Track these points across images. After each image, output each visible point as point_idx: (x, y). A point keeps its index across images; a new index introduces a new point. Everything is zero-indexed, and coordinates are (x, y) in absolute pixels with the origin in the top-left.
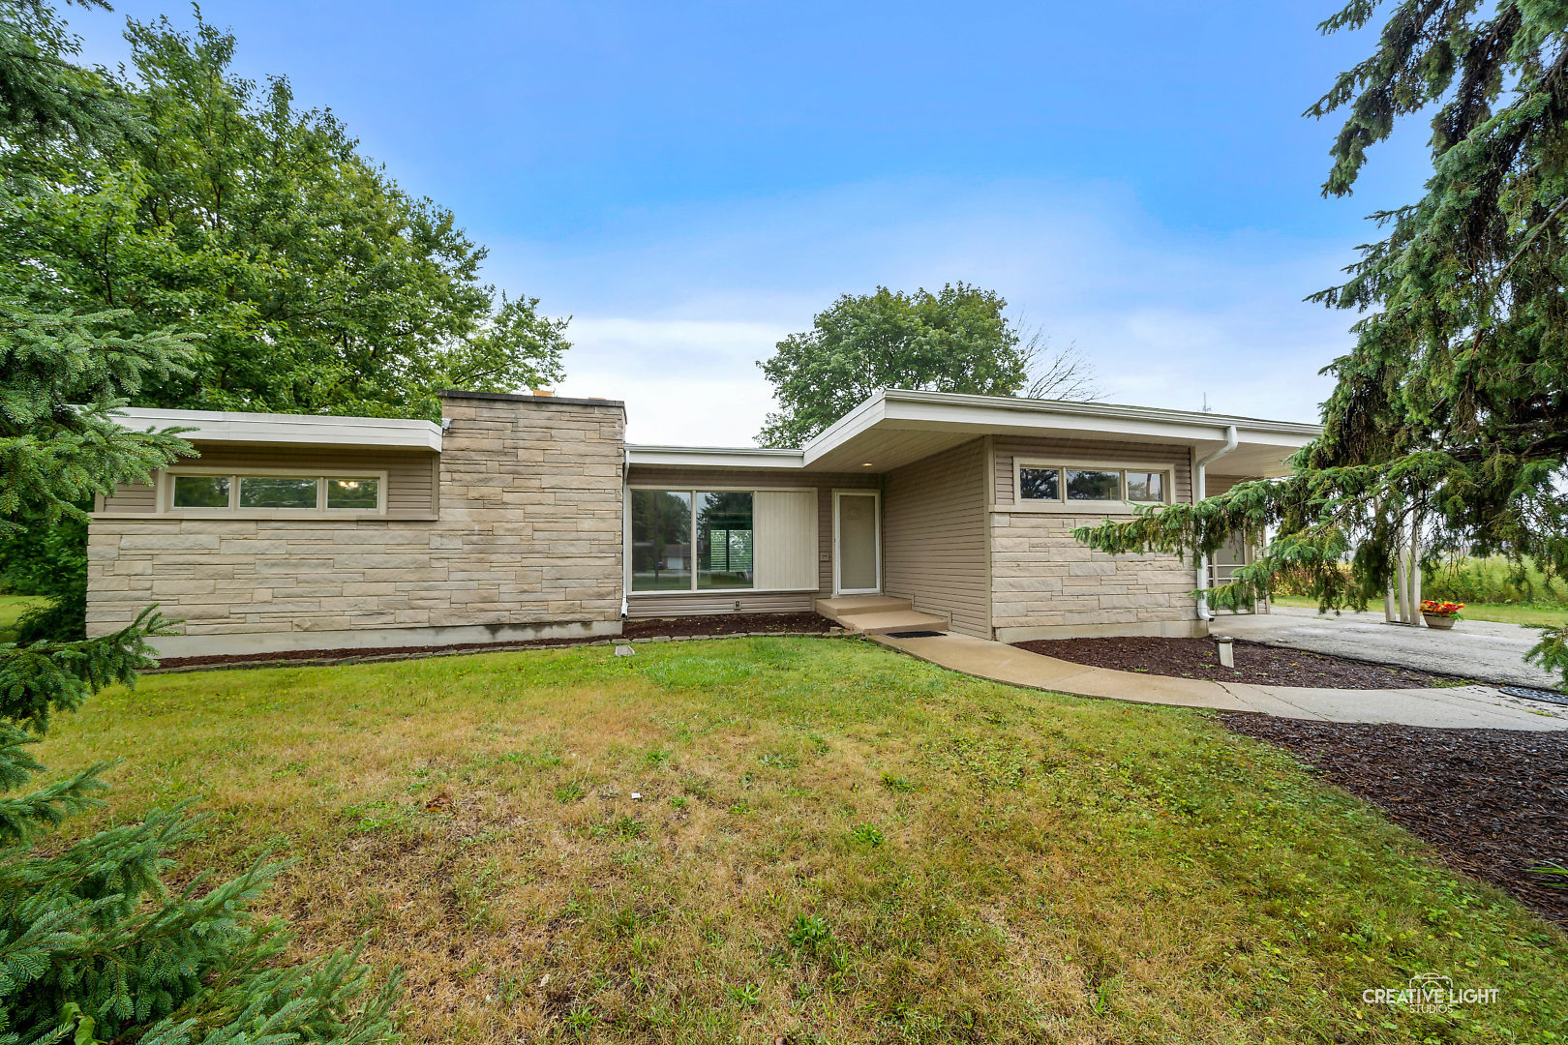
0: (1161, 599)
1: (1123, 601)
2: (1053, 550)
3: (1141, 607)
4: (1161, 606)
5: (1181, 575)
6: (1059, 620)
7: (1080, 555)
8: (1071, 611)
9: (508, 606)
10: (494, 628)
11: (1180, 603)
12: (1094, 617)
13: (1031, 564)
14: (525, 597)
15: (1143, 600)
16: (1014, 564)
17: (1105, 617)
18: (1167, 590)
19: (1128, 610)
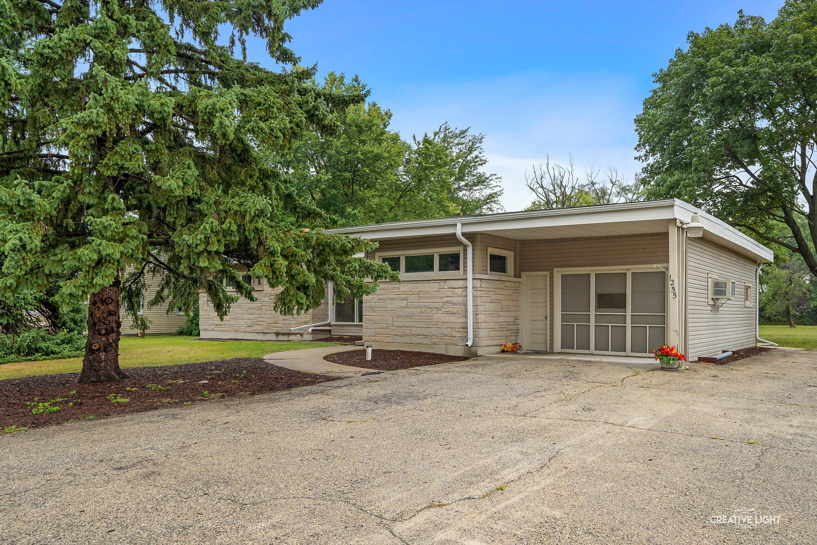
0: (446, 331)
1: (423, 331)
2: (388, 301)
3: (434, 335)
4: (446, 335)
5: (460, 317)
6: (389, 339)
7: (402, 304)
8: (396, 335)
9: (280, 325)
10: (277, 334)
11: (459, 335)
12: (406, 339)
13: (378, 309)
14: (285, 322)
15: (434, 331)
16: (371, 309)
17: (415, 340)
18: (451, 326)
19: (426, 336)
